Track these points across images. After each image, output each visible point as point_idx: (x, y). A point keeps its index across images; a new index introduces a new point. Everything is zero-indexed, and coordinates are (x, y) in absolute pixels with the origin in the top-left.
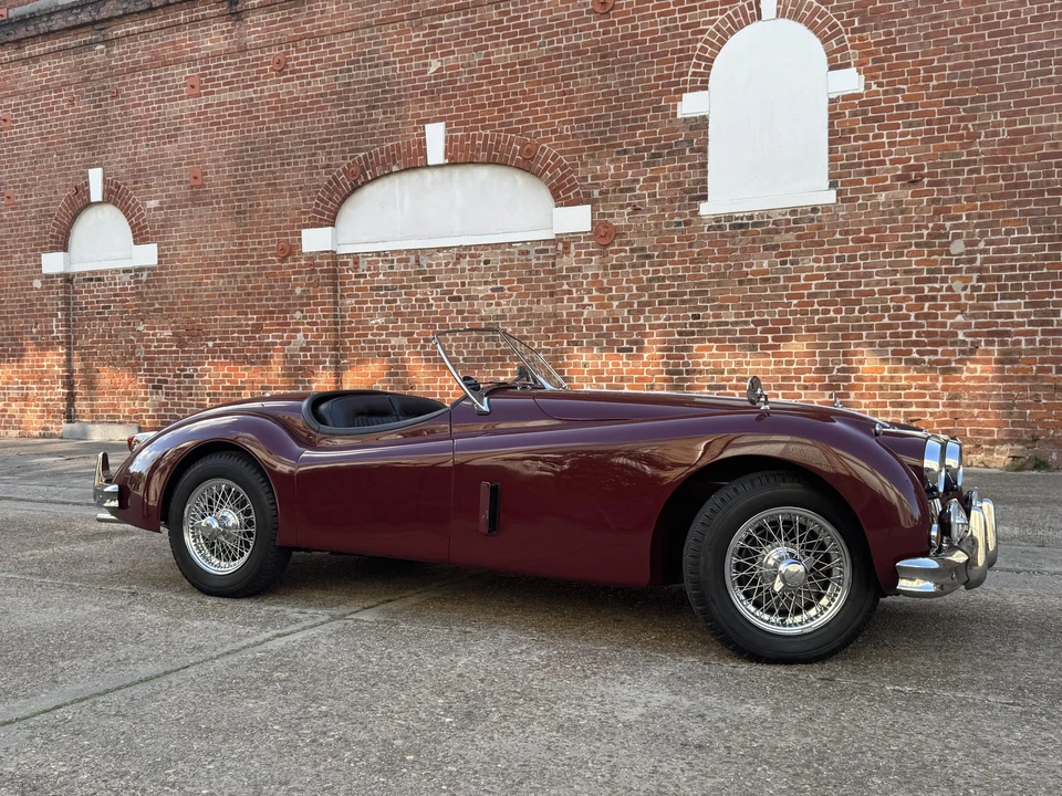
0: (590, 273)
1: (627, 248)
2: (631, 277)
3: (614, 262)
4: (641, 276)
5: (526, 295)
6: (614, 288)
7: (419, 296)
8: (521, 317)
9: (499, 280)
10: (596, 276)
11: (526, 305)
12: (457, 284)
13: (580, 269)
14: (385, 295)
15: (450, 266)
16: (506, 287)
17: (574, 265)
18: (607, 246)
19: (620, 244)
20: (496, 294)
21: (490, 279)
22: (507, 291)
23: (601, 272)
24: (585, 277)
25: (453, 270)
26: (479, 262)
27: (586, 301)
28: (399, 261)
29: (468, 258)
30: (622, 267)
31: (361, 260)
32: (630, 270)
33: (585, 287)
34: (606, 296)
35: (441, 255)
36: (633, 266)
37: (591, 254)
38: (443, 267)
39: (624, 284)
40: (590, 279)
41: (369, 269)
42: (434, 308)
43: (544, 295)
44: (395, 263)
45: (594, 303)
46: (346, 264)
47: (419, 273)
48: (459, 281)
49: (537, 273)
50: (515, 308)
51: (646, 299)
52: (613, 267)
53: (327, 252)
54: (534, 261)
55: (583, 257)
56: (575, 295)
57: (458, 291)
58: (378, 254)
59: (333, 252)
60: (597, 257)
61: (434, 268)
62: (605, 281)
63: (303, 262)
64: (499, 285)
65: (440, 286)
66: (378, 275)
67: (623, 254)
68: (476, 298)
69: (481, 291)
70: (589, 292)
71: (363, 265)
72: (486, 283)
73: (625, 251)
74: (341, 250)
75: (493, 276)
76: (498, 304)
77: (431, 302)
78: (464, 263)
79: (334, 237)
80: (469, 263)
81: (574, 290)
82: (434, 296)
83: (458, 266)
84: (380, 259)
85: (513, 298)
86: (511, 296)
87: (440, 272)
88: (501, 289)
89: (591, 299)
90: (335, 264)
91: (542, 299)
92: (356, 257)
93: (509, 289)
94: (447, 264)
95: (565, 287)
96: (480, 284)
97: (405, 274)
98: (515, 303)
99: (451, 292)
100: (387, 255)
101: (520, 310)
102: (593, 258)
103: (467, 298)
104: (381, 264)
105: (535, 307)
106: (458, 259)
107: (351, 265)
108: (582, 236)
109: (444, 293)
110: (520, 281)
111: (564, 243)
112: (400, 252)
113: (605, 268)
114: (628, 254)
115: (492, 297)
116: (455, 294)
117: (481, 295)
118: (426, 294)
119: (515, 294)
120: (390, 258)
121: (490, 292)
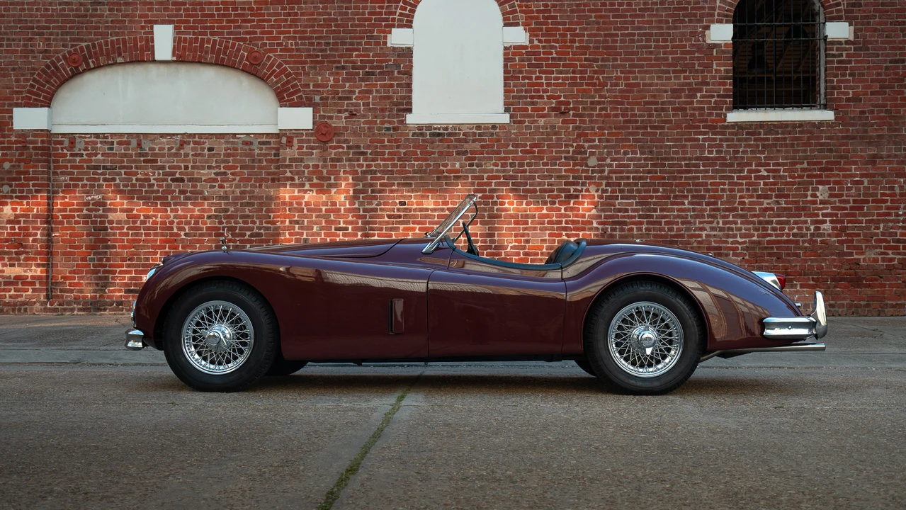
0: (311, 164)
1: (345, 145)
2: (348, 169)
3: (333, 156)
4: (356, 168)
5: (249, 180)
6: (332, 177)
7: (139, 176)
8: (245, 198)
9: (222, 165)
10: (317, 166)
11: (249, 189)
12: (180, 167)
13: (302, 160)
14: (102, 174)
15: (174, 151)
16: (229, 172)
17: (297, 156)
18: (325, 142)
19: (339, 142)
20: (219, 178)
21: (214, 164)
22: (230, 176)
23: (321, 164)
24: (307, 167)
25: (176, 155)
26: (203, 149)
27: (307, 187)
28: (120, 143)
29: (192, 145)
30: (339, 160)
31: (78, 140)
32: (347, 163)
33: (306, 175)
34: (325, 183)
35: (164, 140)
36: (350, 160)
37: (313, 148)
38: (166, 151)
39: (342, 174)
40: (311, 169)
41: (86, 149)
42: (155, 188)
43: (266, 180)
44: (115, 145)
45: (314, 189)
46: (61, 143)
47: (141, 155)
48: (182, 165)
49: (260, 161)
50: (238, 190)
51: (360, 187)
52: (332, 160)
53: (42, 130)
54: (257, 151)
55: (305, 150)
56: (297, 181)
57: (180, 173)
58: (97, 135)
59: (47, 130)
60: (318, 151)
61: (157, 151)
62: (325, 171)
63: (13, 139)
64: (222, 170)
65: (163, 168)
66: (96, 155)
67: (341, 150)
68: (199, 180)
69: (204, 175)
70: (310, 179)
71: (80, 145)
72: (209, 168)
73: (343, 148)
74: (56, 130)
75: (216, 162)
76: (221, 187)
77: (153, 182)
78: (188, 149)
79: (50, 117)
80: (193, 149)
81: (296, 177)
82: (156, 176)
83: (182, 152)
84: (99, 140)
85: (236, 182)
86: (234, 180)
87: (163, 155)
88: (225, 174)
89: (311, 185)
90: (49, 142)
91: (264, 184)
92: (72, 138)
93: (232, 174)
94: (170, 149)
95: (288, 174)
96: (203, 168)
97: (125, 155)
98: (238, 186)
99: (174, 174)
100: (107, 137)
101: (242, 192)
102: (314, 151)
103: (190, 180)
104: (99, 145)
105: (257, 190)
106: (181, 145)
107: (66, 143)
108: (304, 132)
109: (166, 174)
110: (242, 167)
111: (288, 137)
112: (121, 135)
113: (325, 161)
114: (345, 150)
115: (215, 180)
116: (178, 176)
117: (204, 178)
118: (147, 174)
119: (238, 178)
120: (110, 140)
121: (213, 176)
